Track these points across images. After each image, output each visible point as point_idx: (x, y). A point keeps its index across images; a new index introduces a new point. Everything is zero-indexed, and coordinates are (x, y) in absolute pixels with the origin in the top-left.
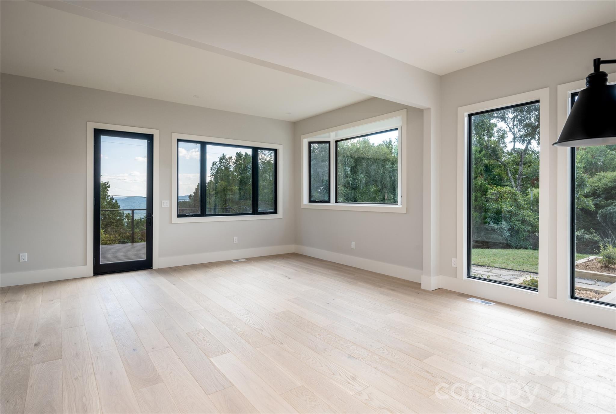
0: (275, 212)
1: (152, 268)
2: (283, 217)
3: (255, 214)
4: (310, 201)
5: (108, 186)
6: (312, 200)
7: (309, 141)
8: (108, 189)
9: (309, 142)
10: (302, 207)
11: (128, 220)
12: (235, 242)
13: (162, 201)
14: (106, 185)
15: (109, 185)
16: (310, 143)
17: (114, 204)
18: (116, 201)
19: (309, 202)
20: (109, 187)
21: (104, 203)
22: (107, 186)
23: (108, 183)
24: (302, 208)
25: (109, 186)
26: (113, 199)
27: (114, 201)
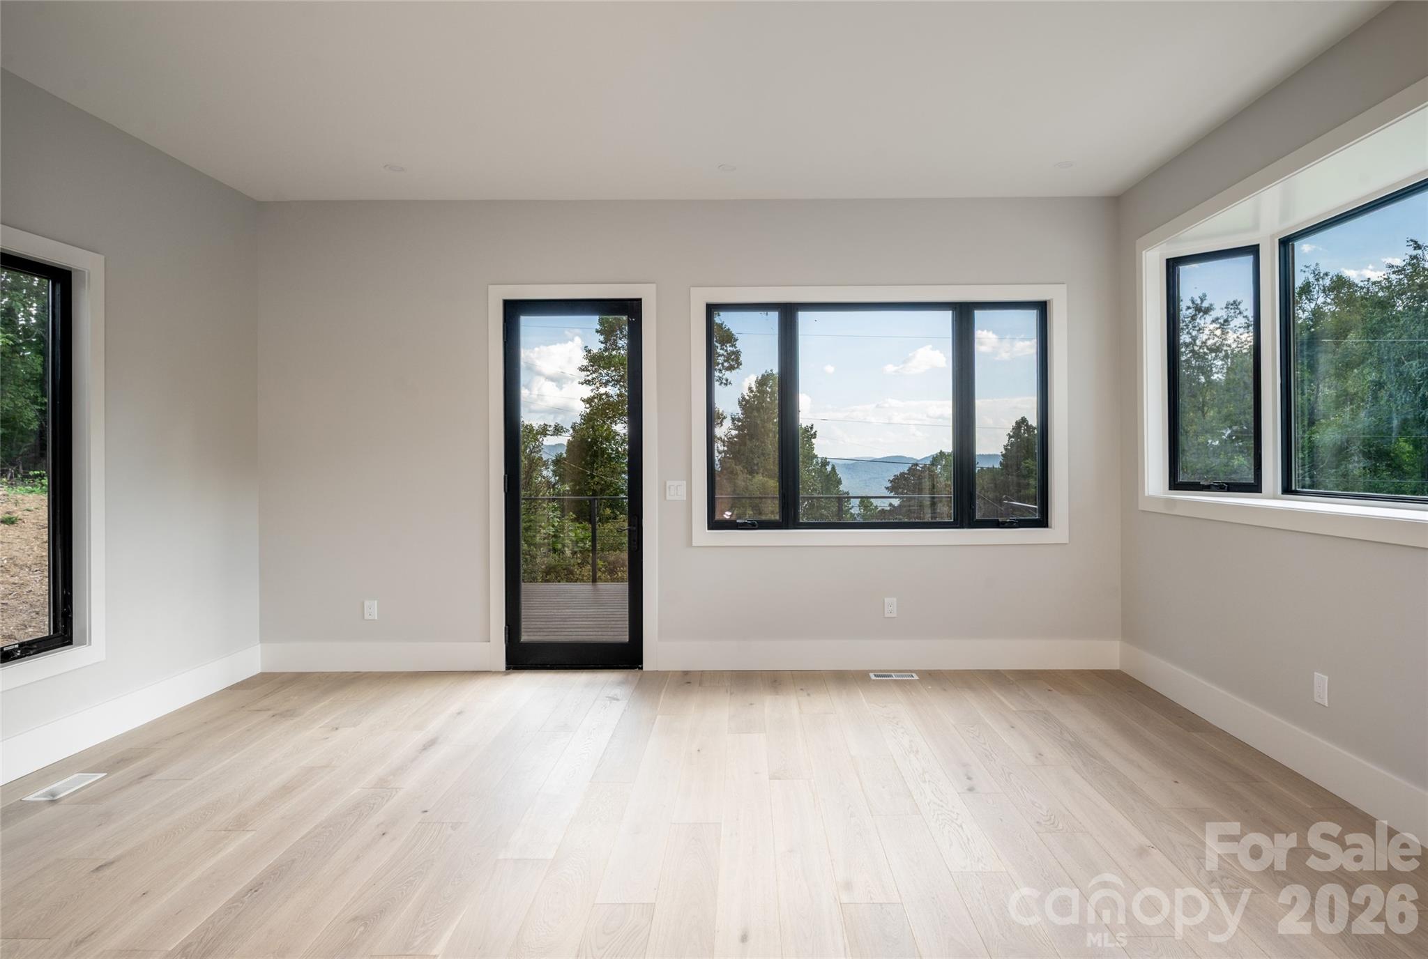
0: (1042, 521)
1: (642, 668)
2: (1070, 541)
3: (962, 527)
4: (1175, 484)
5: (812, 435)
6: (1182, 478)
7: (1168, 257)
8: (813, 440)
9: (1168, 260)
10: (1142, 506)
11: (865, 512)
12: (887, 615)
13: (665, 483)
14: (808, 431)
15: (813, 431)
16: (1173, 265)
17: (828, 476)
18: (833, 468)
19: (1170, 489)
20: (814, 436)
21: (806, 474)
22: (810, 434)
23: (812, 428)
24: (1140, 508)
25: (815, 434)
26: (828, 463)
27: (829, 468)
